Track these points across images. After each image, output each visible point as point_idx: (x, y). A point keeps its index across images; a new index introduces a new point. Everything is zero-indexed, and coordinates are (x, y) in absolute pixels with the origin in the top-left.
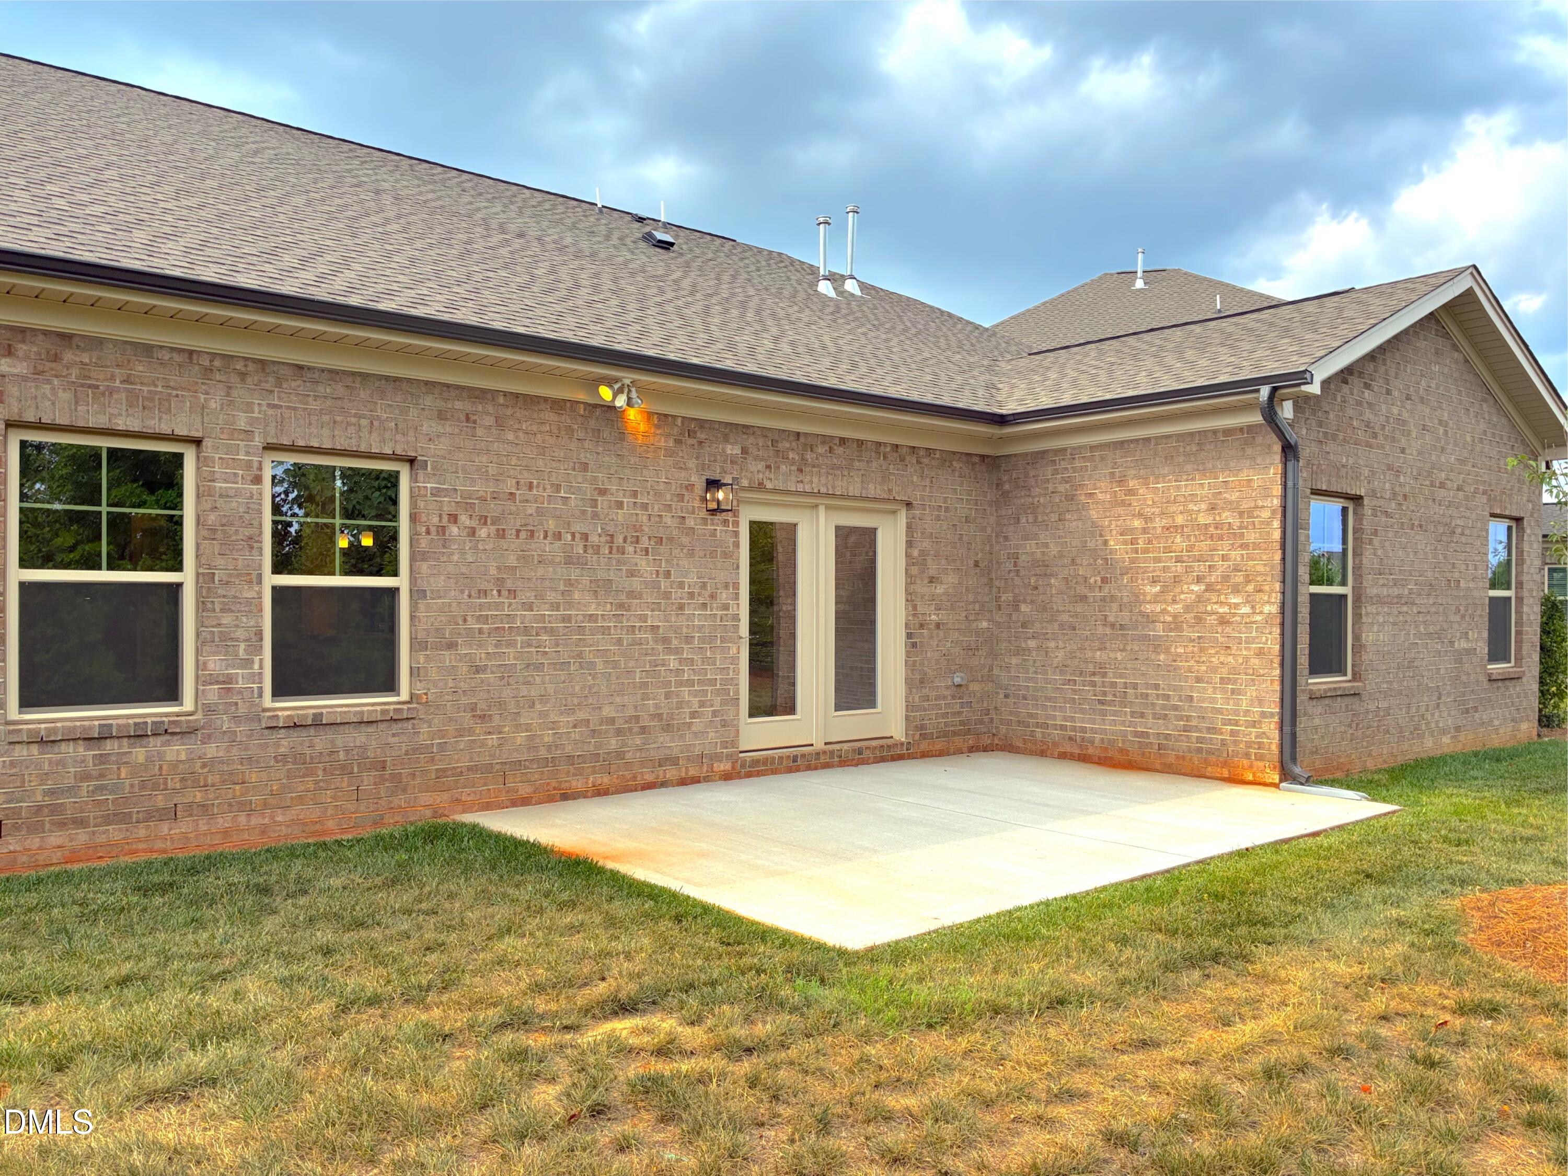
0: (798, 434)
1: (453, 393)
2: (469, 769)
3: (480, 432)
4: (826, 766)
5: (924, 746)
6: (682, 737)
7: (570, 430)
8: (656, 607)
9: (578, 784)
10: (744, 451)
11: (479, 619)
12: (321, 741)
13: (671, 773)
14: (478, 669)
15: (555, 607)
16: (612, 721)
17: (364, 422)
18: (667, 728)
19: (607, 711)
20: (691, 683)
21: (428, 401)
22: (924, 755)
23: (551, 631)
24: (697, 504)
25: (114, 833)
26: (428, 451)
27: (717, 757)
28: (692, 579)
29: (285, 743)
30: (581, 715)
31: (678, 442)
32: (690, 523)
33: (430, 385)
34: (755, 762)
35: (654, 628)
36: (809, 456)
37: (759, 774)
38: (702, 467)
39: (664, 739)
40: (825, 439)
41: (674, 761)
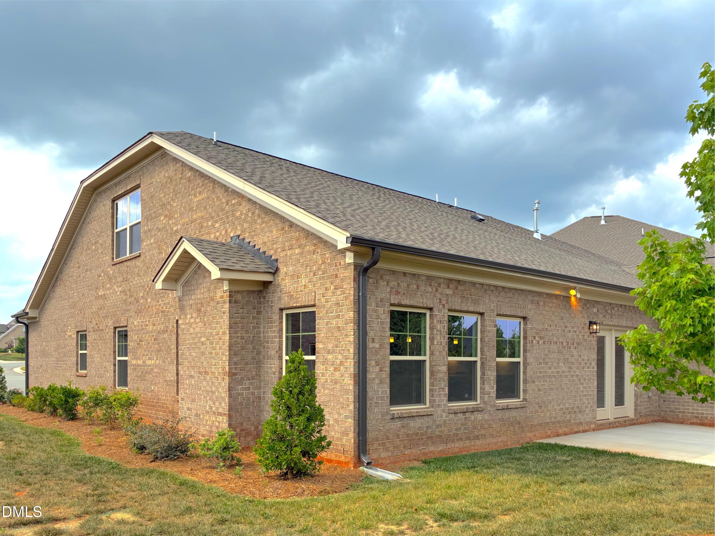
0: (611, 303)
1: (535, 294)
2: (538, 425)
3: (540, 307)
4: (617, 427)
5: (640, 420)
6: (583, 415)
7: (559, 306)
8: (578, 368)
9: (560, 431)
10: (598, 311)
11: (540, 372)
12: (507, 414)
13: (581, 428)
14: (539, 390)
15: (556, 368)
16: (568, 409)
17: (517, 305)
18: (580, 412)
19: (567, 406)
20: (585, 395)
21: (530, 297)
22: (641, 423)
23: (555, 377)
24: (587, 330)
25: (468, 443)
26: (530, 314)
27: (591, 423)
28: (586, 358)
29: (500, 414)
30: (561, 406)
31: (583, 308)
32: (585, 337)
33: (530, 291)
34: (601, 425)
35: (577, 375)
36: (613, 311)
37: (601, 429)
38: (588, 317)
39: (579, 415)
40: (617, 305)
41: (581, 423)
